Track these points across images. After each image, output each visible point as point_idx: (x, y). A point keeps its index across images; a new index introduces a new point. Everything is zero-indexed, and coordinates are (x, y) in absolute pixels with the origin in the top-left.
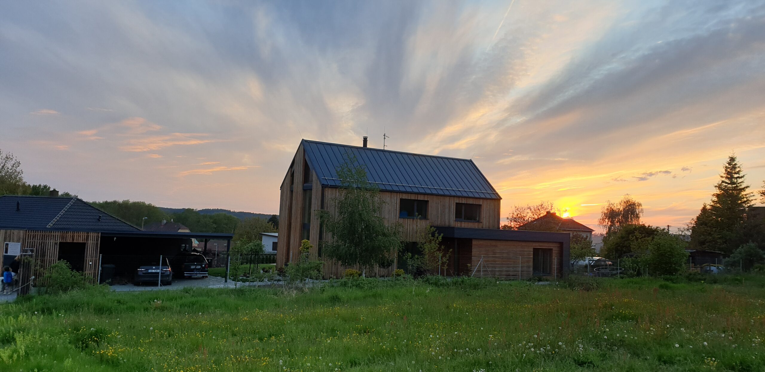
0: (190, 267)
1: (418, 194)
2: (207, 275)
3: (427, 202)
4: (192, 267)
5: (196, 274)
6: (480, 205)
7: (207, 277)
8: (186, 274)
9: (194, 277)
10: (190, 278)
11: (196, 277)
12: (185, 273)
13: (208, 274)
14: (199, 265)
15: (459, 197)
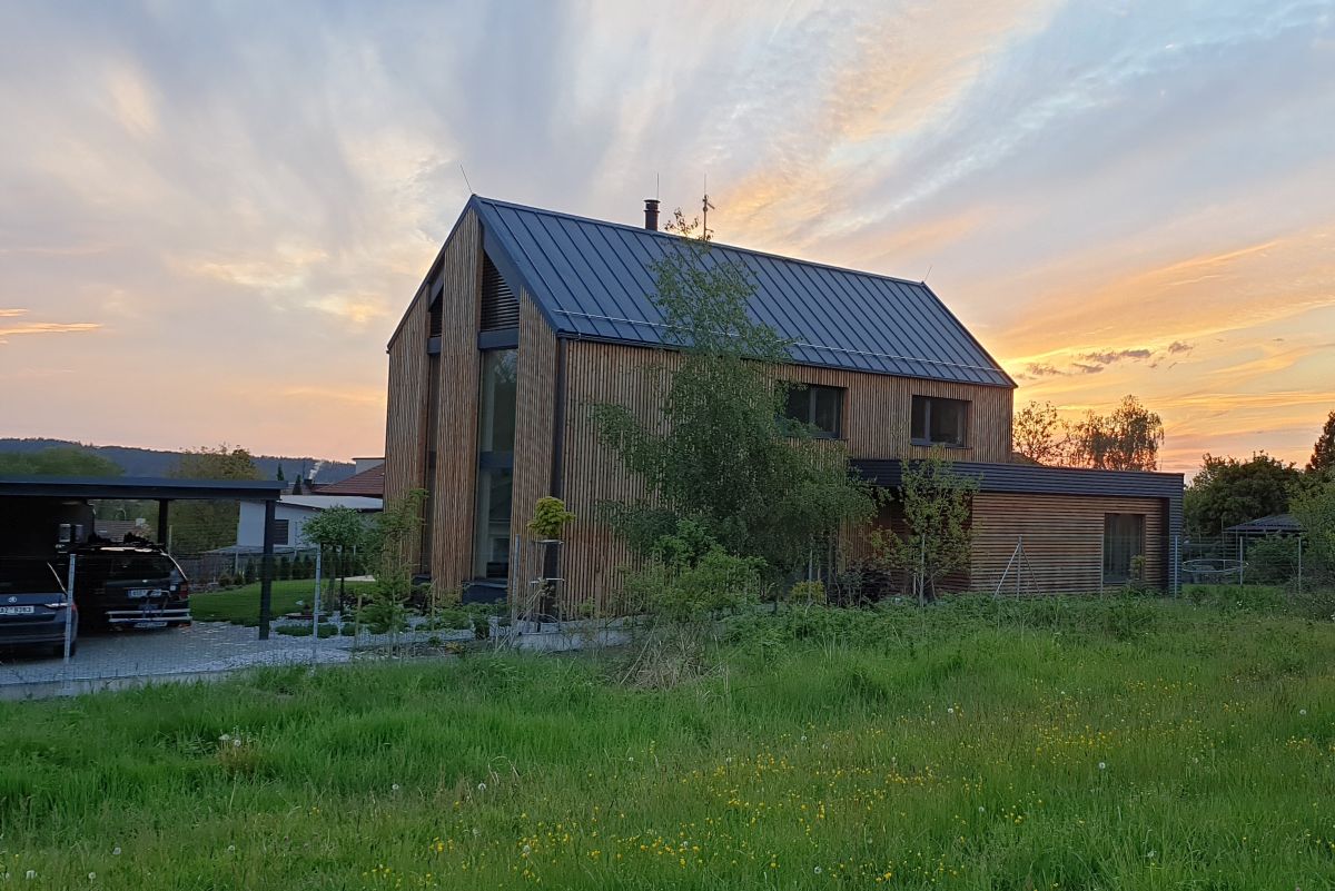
0: (126, 593)
1: (821, 368)
2: (188, 617)
3: (842, 390)
4: (136, 594)
5: (152, 615)
6: (968, 402)
7: (188, 623)
8: (115, 616)
9: (143, 626)
10: (129, 629)
11: (150, 625)
12: (110, 613)
13: (191, 614)
14: (156, 586)
15: (920, 379)
